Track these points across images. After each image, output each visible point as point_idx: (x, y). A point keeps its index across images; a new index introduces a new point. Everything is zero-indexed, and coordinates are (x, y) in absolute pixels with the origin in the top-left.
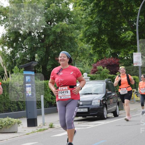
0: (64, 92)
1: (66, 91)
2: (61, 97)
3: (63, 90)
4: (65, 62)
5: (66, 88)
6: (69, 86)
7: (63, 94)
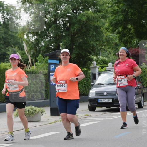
0: (122, 80)
2: (120, 85)
7: (121, 82)
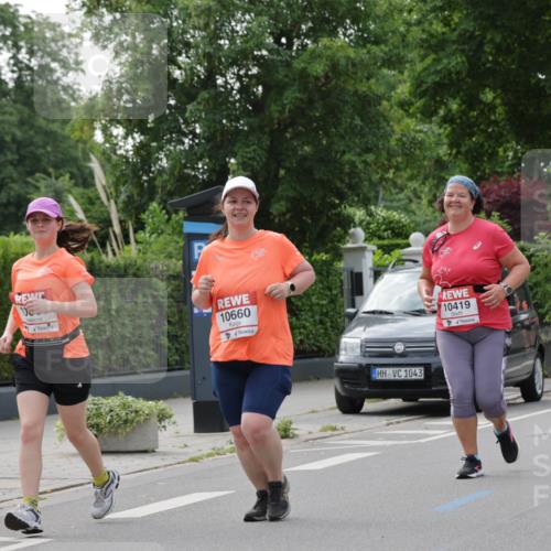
1: (463, 301)
2: (449, 322)
3: (454, 299)
4: (463, 210)
5: (464, 292)
6: (471, 287)
7: (455, 310)
